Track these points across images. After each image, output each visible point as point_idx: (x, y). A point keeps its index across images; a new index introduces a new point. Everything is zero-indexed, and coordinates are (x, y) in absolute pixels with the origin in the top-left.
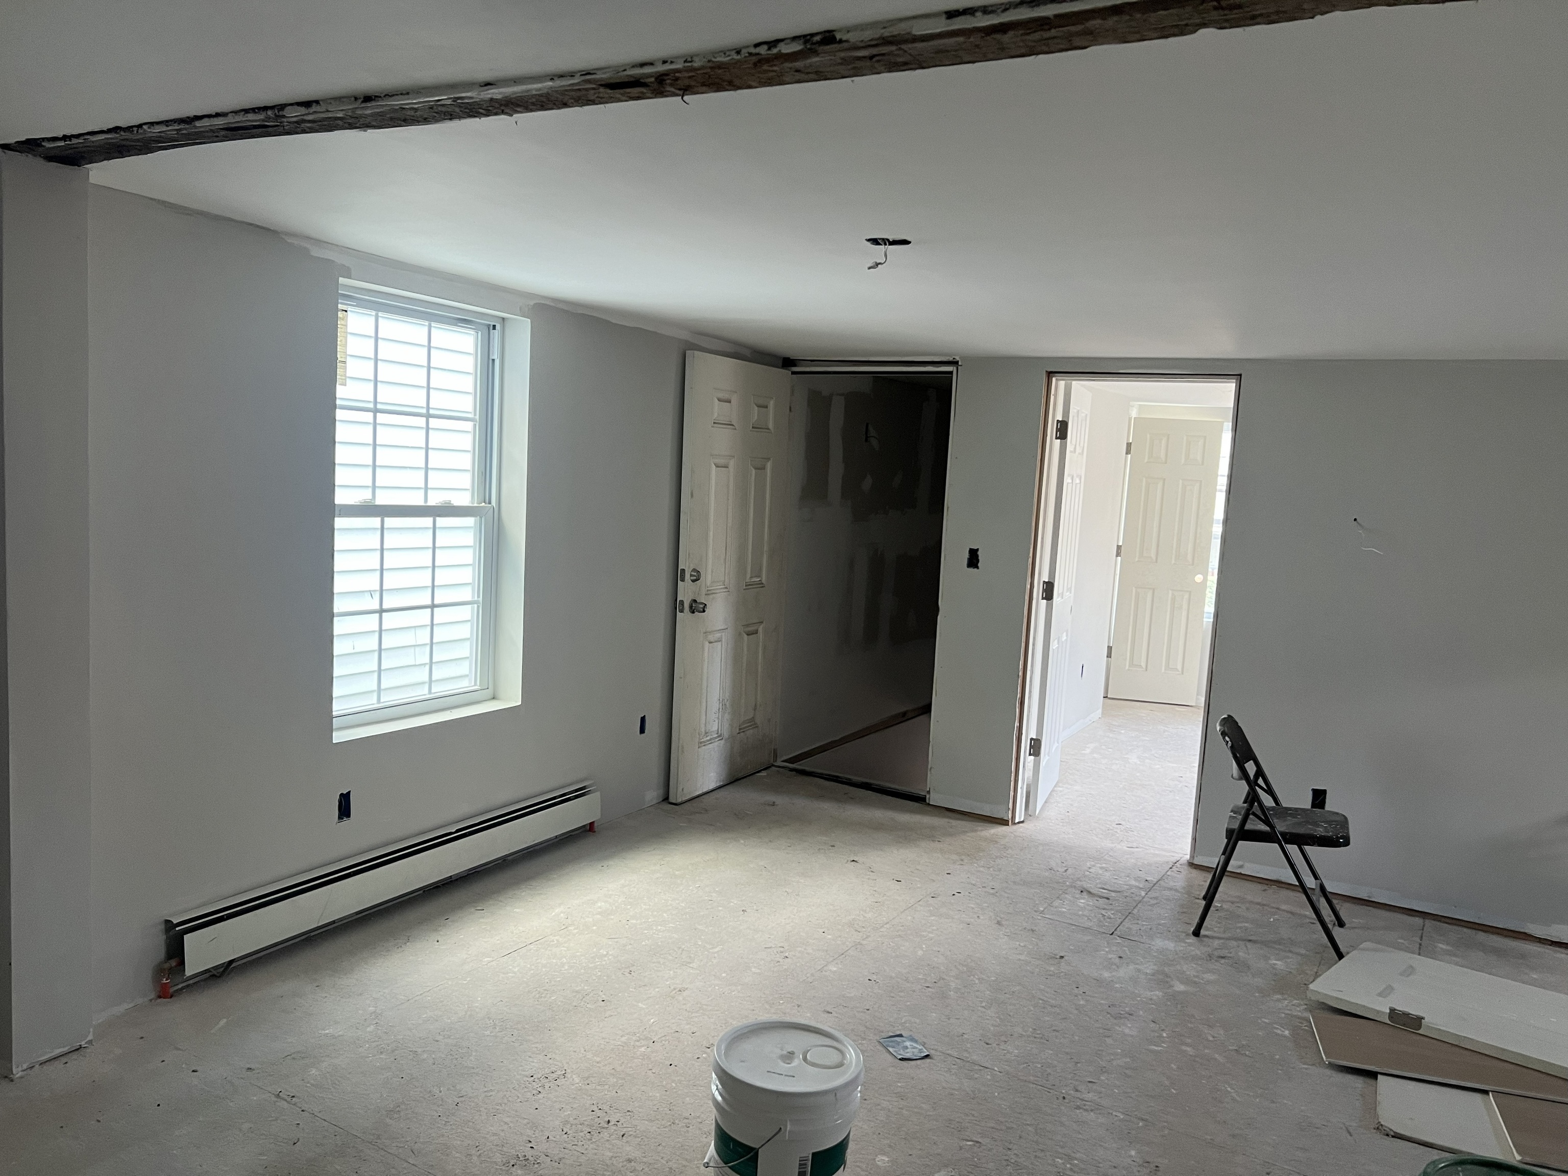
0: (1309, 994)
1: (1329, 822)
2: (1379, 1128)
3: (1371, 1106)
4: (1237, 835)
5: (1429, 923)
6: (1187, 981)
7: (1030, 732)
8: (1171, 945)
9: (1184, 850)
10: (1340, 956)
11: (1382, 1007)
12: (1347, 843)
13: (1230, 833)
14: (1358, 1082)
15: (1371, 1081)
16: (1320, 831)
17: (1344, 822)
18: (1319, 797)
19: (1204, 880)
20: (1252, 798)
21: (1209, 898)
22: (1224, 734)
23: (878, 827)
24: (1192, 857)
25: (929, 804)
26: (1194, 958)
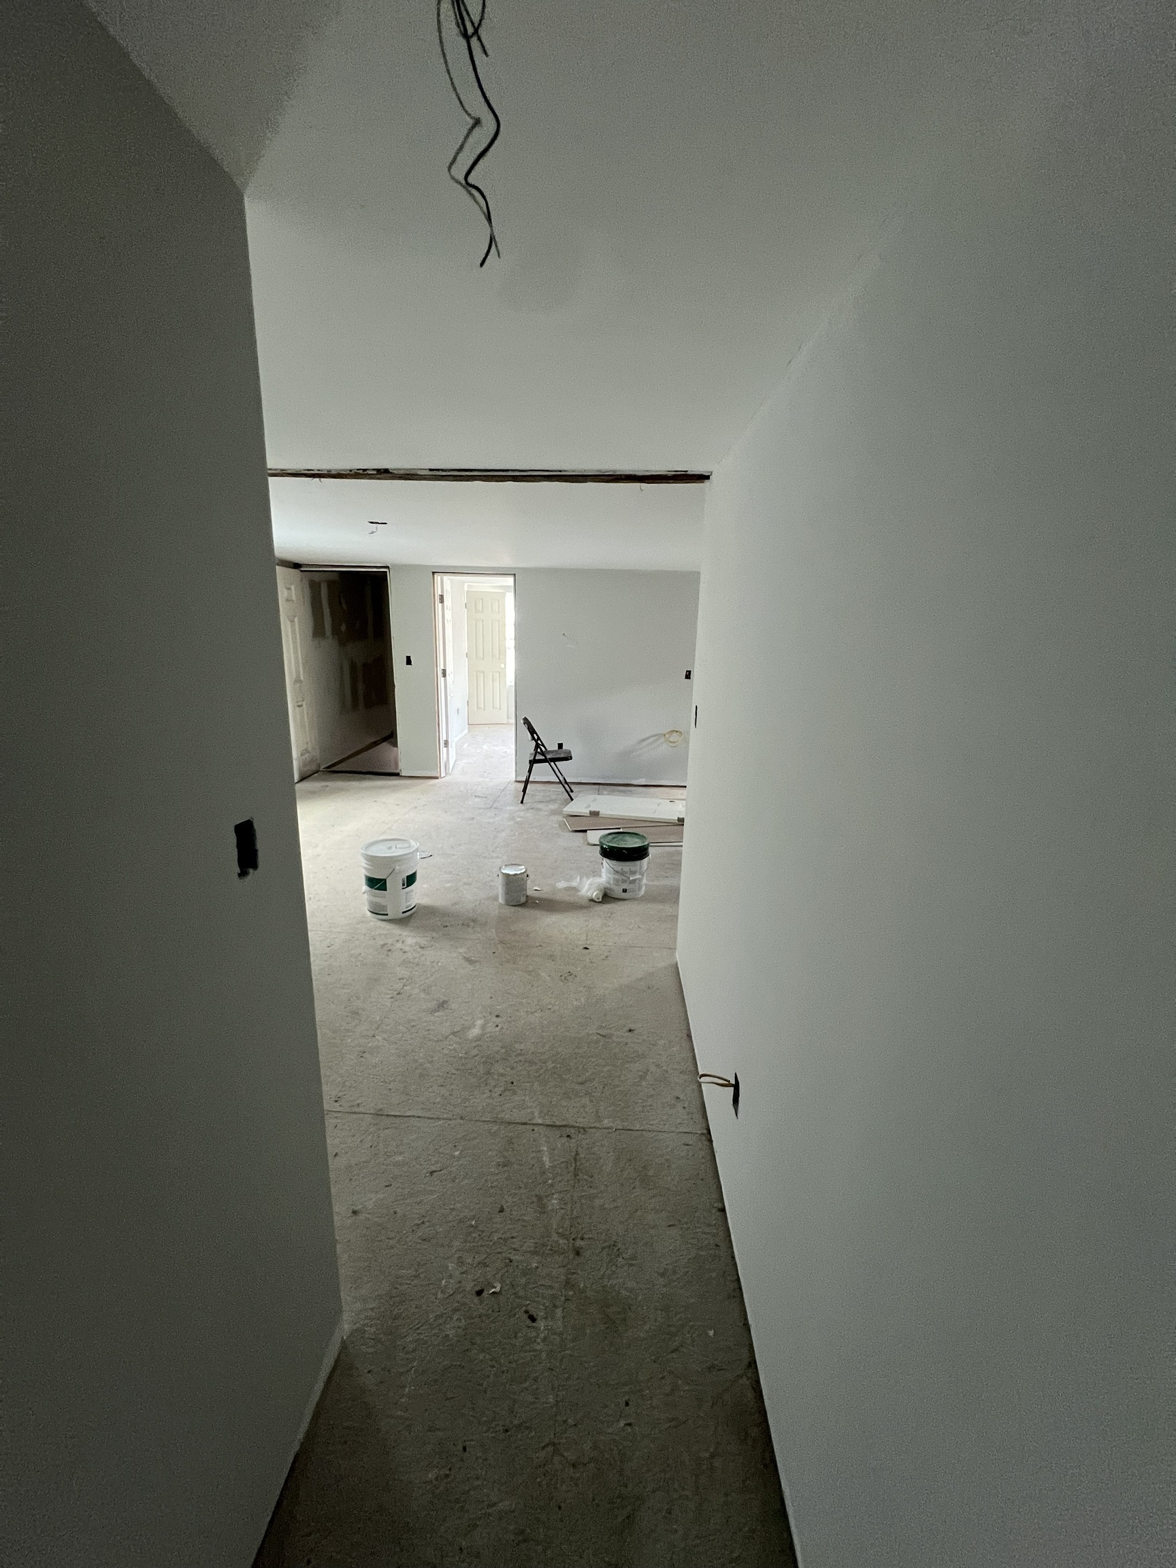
0: (564, 813)
1: (565, 753)
2: (589, 844)
3: (586, 839)
4: (533, 762)
5: (601, 786)
6: (521, 817)
7: (443, 737)
8: (512, 808)
9: (513, 777)
10: (572, 800)
11: (586, 811)
12: (571, 759)
13: (530, 761)
14: (581, 834)
15: (585, 833)
16: (562, 756)
17: (570, 752)
18: (560, 746)
19: (522, 785)
20: (537, 746)
21: (524, 790)
22: (524, 723)
23: (382, 787)
24: (516, 778)
25: (401, 776)
26: (523, 810)
